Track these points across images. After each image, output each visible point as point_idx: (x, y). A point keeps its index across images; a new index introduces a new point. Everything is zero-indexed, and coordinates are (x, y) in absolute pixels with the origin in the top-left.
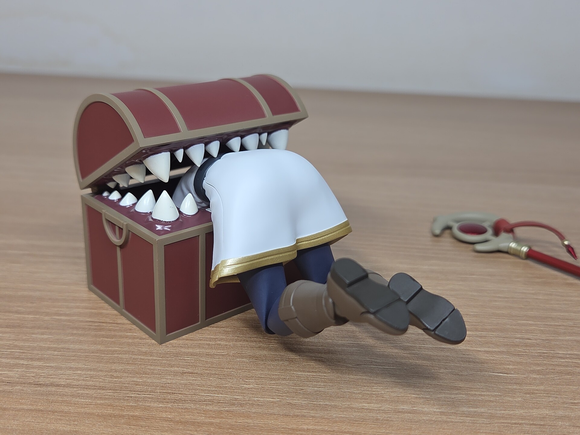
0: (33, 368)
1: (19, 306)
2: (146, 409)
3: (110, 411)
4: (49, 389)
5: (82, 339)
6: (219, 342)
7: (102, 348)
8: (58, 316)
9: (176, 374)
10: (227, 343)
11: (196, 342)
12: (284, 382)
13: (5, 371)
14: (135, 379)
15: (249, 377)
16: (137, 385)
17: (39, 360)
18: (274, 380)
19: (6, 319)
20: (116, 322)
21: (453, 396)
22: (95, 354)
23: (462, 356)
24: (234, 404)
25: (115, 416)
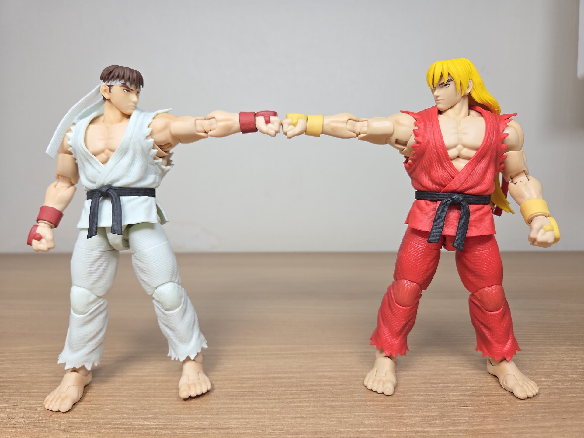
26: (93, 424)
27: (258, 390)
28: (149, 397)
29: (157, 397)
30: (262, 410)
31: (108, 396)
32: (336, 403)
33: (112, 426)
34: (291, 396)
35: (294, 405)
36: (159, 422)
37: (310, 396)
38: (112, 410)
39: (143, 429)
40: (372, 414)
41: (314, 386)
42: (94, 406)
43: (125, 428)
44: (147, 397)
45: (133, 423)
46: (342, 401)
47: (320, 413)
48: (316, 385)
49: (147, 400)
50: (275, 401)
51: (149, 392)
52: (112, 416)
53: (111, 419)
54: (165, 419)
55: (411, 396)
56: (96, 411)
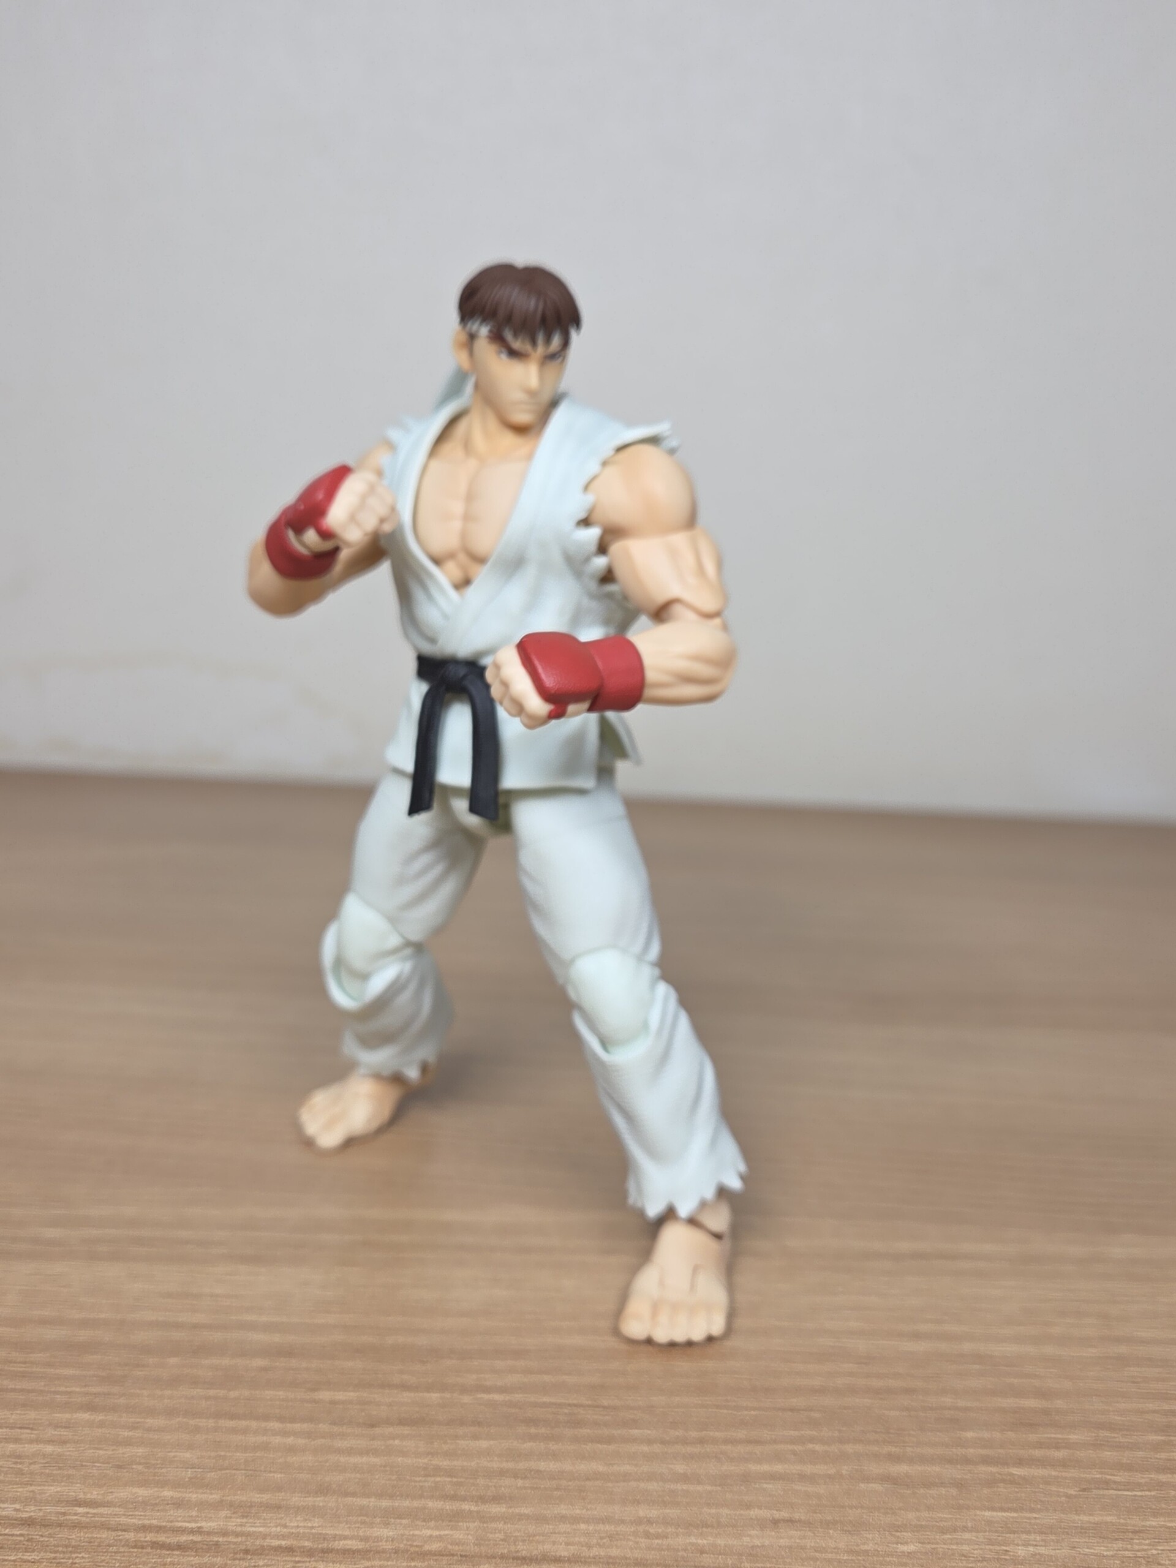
0: (494, 1519)
1: (401, 1372)
5: (553, 1446)
6: (810, 1447)
7: (601, 1469)
8: (484, 1393)
9: (762, 1524)
10: (826, 1448)
12: (967, 1536)
13: (443, 1528)
14: (693, 1540)
15: (899, 1527)
16: (702, 1552)
17: (496, 1499)
18: (943, 1531)
20: (599, 1404)
22: (594, 1483)
26: (60, 1525)
27: (623, 1404)
28: (238, 1417)
29: (266, 1418)
30: (649, 1486)
31: (90, 1407)
32: (903, 1468)
33: (131, 1536)
34: (741, 1434)
36: (295, 1523)
37: (808, 1432)
38: (118, 1467)
39: (247, 1552)
40: (1035, 1515)
41: (814, 1391)
42: (49, 1449)
43: (179, 1547)
44: (233, 1417)
45: (203, 1524)
46: (923, 1460)
47: (857, 1508)
48: (821, 1391)
49: (234, 1431)
50: (689, 1449)
51: (233, 1394)
52: (123, 1494)
53: (123, 1504)
54: (314, 1511)
55: (1156, 1447)
56: (60, 1468)
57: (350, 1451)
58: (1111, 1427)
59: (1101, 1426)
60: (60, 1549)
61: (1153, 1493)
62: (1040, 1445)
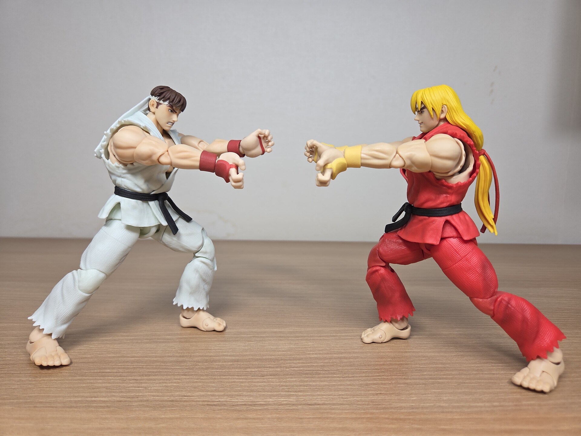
0: (300, 396)
1: (269, 364)
2: (372, 413)
3: (354, 416)
4: (316, 406)
6: (383, 377)
7: (327, 384)
8: (292, 368)
9: (373, 395)
10: (387, 377)
11: (371, 378)
12: (429, 395)
13: (286, 398)
14: (355, 399)
15: (411, 394)
16: (358, 401)
17: (299, 391)
18: (423, 394)
19: (266, 372)
20: (324, 369)
21: (515, 397)
22: (326, 387)
23: (505, 376)
24: (413, 408)
25: (359, 418)
26: (181, 401)
27: (330, 369)
28: (226, 376)
29: (234, 375)
30: (341, 387)
31: (185, 375)
32: (409, 381)
33: (201, 403)
34: (364, 375)
35: (369, 382)
36: (245, 399)
37: (381, 374)
38: (194, 388)
39: (233, 405)
40: (446, 390)
41: (381, 365)
42: (175, 384)
43: (215, 405)
44: (224, 376)
45: (220, 400)
46: (414, 379)
47: (398, 390)
48: (383, 365)
49: (225, 379)
50: (350, 379)
51: (223, 371)
52: (197, 394)
53: (197, 396)
54: (250, 396)
55: (476, 374)
56: (179, 389)
57: (258, 382)
58: (463, 370)
59: (460, 370)
60: (182, 407)
61: (477, 384)
62: (444, 375)
